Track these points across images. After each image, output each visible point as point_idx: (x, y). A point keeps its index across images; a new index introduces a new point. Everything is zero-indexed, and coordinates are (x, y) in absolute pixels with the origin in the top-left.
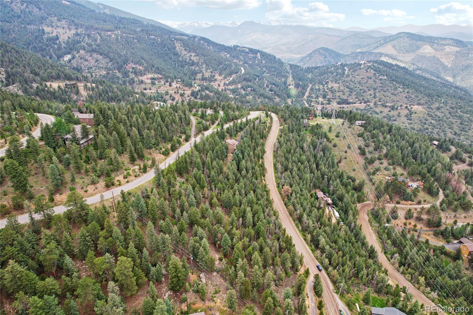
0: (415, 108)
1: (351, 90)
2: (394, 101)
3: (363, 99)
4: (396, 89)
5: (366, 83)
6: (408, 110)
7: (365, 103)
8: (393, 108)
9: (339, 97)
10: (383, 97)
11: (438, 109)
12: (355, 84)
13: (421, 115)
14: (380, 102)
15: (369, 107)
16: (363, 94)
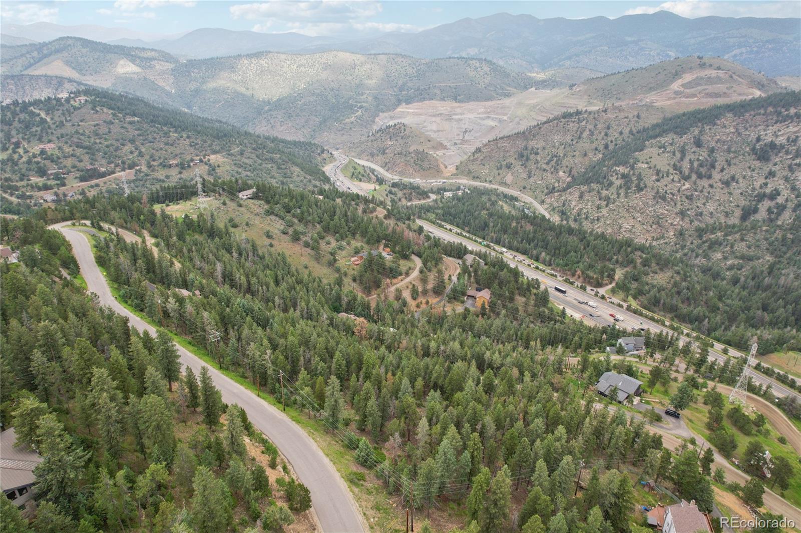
0: (213, 158)
1: (91, 151)
2: (176, 155)
3: (123, 163)
4: (166, 134)
5: (110, 132)
6: (206, 164)
7: (130, 168)
8: (183, 166)
9: (74, 167)
10: (154, 151)
11: (242, 153)
12: (89, 137)
13: (228, 168)
14: (154, 160)
15: (142, 174)
16: (118, 153)
